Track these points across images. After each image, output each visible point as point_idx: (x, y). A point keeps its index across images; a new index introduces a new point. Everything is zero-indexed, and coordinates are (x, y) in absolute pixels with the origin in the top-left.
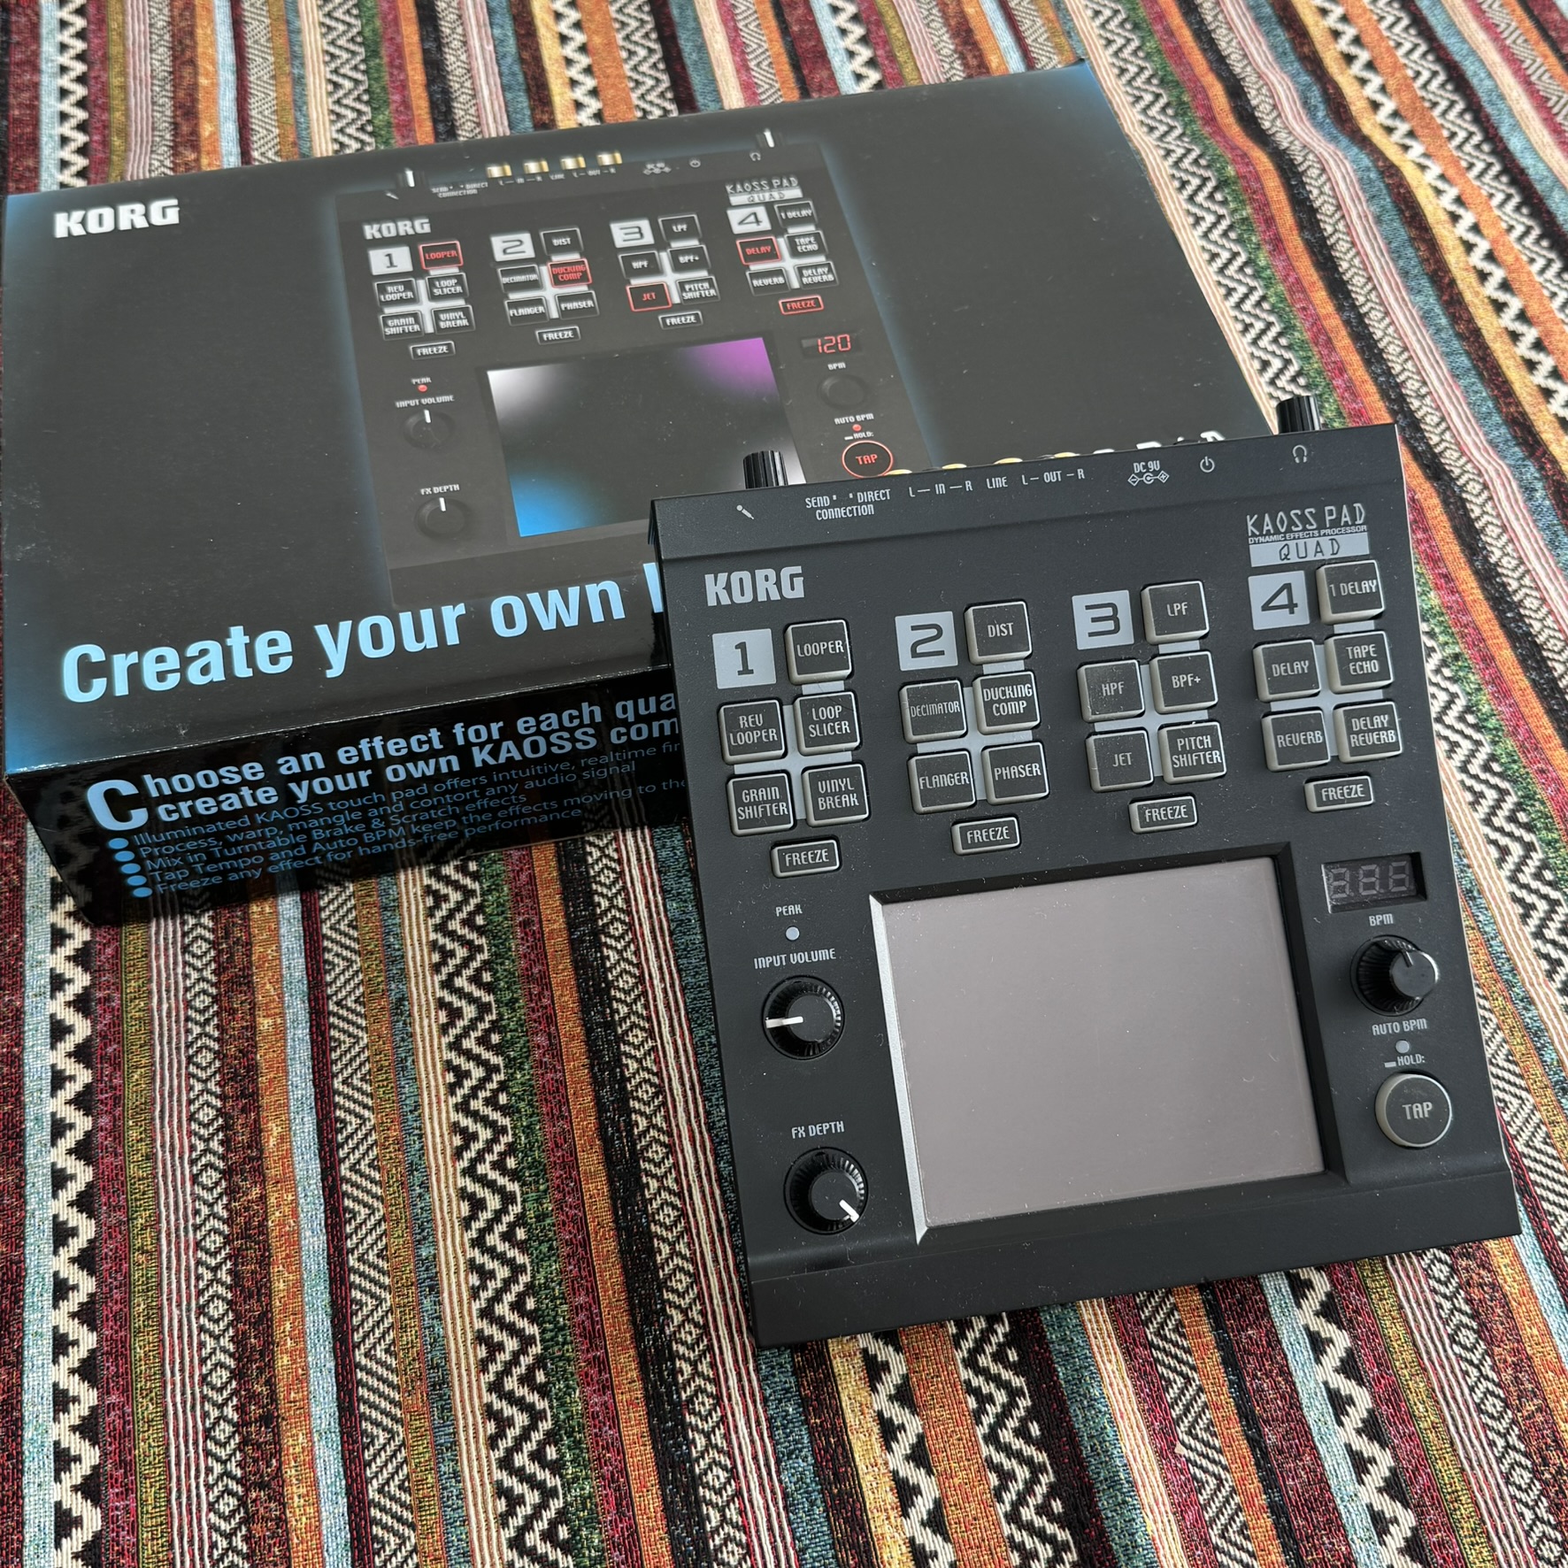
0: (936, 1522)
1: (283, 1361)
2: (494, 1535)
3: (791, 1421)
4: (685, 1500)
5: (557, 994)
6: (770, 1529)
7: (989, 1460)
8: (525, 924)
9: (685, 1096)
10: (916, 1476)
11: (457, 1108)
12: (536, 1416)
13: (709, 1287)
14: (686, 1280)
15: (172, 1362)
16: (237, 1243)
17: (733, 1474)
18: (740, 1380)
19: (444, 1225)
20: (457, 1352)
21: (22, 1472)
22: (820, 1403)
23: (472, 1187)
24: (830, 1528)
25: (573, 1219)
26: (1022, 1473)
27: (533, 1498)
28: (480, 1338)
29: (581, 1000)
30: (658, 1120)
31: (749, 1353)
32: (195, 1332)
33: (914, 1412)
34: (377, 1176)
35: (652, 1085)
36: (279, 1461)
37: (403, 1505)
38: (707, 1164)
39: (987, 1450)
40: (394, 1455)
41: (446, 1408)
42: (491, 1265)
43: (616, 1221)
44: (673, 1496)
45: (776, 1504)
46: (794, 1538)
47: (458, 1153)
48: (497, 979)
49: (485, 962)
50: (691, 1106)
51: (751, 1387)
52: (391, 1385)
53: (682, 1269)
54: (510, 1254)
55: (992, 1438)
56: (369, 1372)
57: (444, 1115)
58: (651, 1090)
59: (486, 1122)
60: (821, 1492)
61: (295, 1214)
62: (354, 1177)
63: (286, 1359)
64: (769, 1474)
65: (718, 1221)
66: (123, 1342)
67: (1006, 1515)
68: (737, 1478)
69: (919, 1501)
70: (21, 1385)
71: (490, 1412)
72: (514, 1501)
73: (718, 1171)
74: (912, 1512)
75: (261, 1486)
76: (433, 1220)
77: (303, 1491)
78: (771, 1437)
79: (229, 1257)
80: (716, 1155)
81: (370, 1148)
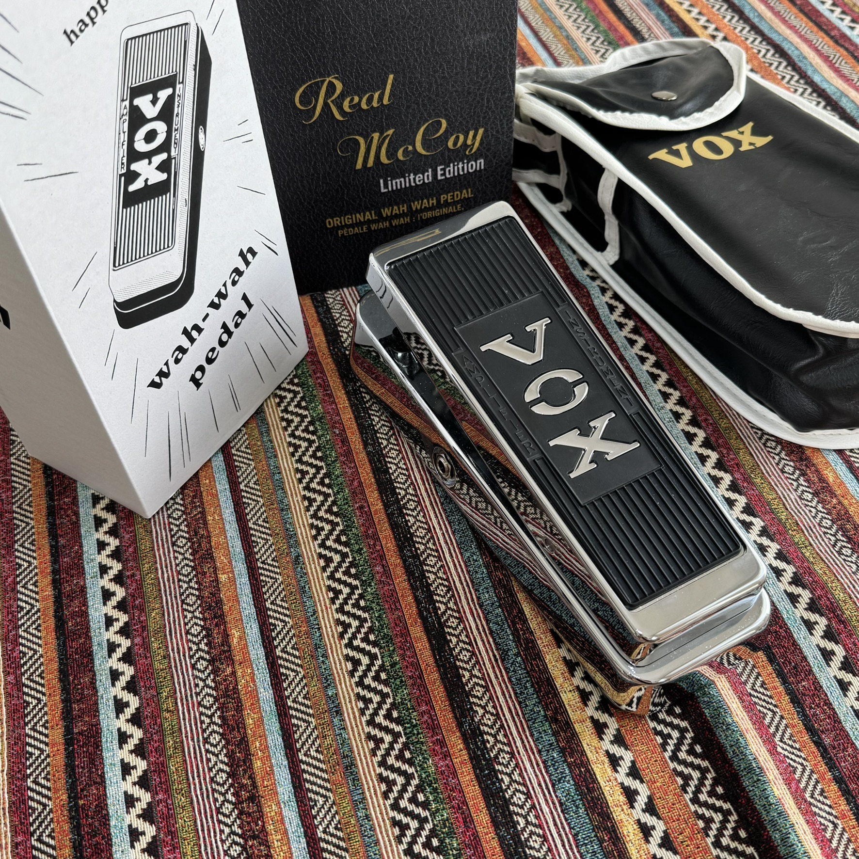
0: (650, 808)
1: (258, 764)
2: (395, 849)
3: (556, 762)
4: (503, 814)
5: (383, 543)
6: (555, 825)
7: (675, 770)
8: (361, 508)
9: (464, 590)
10: (635, 784)
11: (337, 611)
12: (408, 777)
13: (495, 692)
14: (482, 690)
15: (192, 772)
16: (222, 700)
17: (528, 796)
18: (523, 742)
19: (339, 676)
20: (357, 746)
21: (111, 845)
22: (571, 749)
23: (351, 653)
24: (590, 820)
25: (412, 664)
26: (696, 775)
27: (414, 824)
28: (369, 737)
29: (398, 545)
30: (451, 605)
31: (525, 726)
32: (204, 753)
33: (626, 749)
34: (297, 654)
35: (445, 586)
36: (263, 822)
37: (339, 838)
38: (482, 625)
39: (672, 765)
40: (329, 810)
41: (356, 779)
42: (369, 695)
43: (436, 661)
44: (495, 813)
45: (556, 810)
46: (570, 828)
47: (341, 636)
48: (350, 539)
49: (341, 531)
50: (468, 595)
51: (530, 745)
52: (322, 770)
53: (478, 684)
54: (379, 688)
55: (674, 757)
56: (308, 764)
57: (330, 615)
58: (445, 589)
59: (354, 616)
60: (581, 800)
61: (253, 681)
62: (284, 656)
63: (259, 763)
64: (549, 793)
65: (494, 656)
66: (162, 764)
67: (691, 800)
68: (531, 798)
69: (639, 798)
70: (106, 795)
71: (381, 779)
72: (404, 828)
73: (490, 629)
74: (636, 805)
75: (254, 837)
76: (333, 674)
77: (279, 837)
78: (547, 772)
79: (218, 708)
80: (487, 621)
81: (291, 638)
